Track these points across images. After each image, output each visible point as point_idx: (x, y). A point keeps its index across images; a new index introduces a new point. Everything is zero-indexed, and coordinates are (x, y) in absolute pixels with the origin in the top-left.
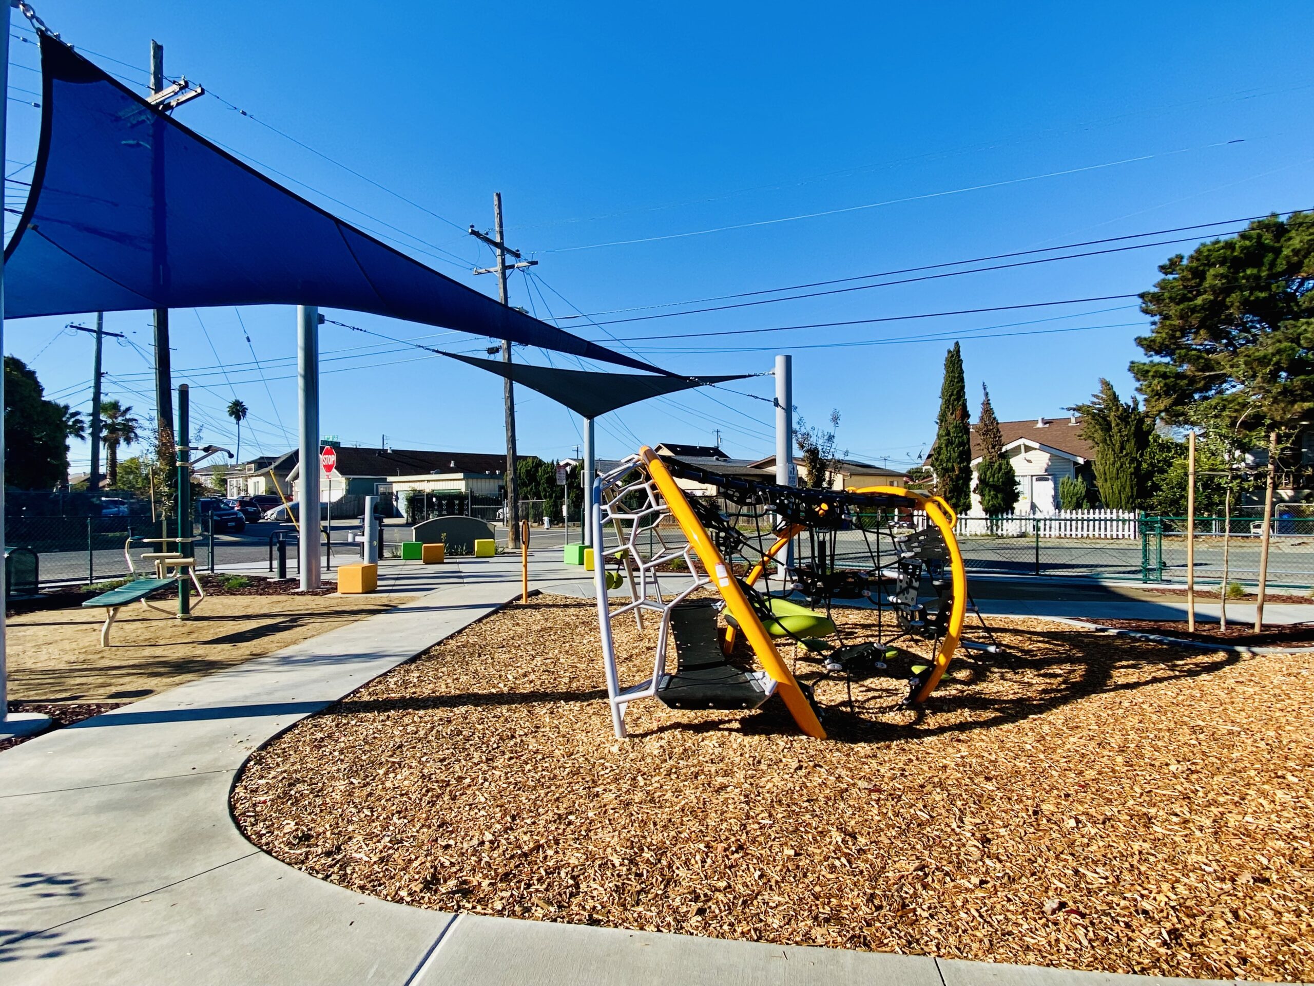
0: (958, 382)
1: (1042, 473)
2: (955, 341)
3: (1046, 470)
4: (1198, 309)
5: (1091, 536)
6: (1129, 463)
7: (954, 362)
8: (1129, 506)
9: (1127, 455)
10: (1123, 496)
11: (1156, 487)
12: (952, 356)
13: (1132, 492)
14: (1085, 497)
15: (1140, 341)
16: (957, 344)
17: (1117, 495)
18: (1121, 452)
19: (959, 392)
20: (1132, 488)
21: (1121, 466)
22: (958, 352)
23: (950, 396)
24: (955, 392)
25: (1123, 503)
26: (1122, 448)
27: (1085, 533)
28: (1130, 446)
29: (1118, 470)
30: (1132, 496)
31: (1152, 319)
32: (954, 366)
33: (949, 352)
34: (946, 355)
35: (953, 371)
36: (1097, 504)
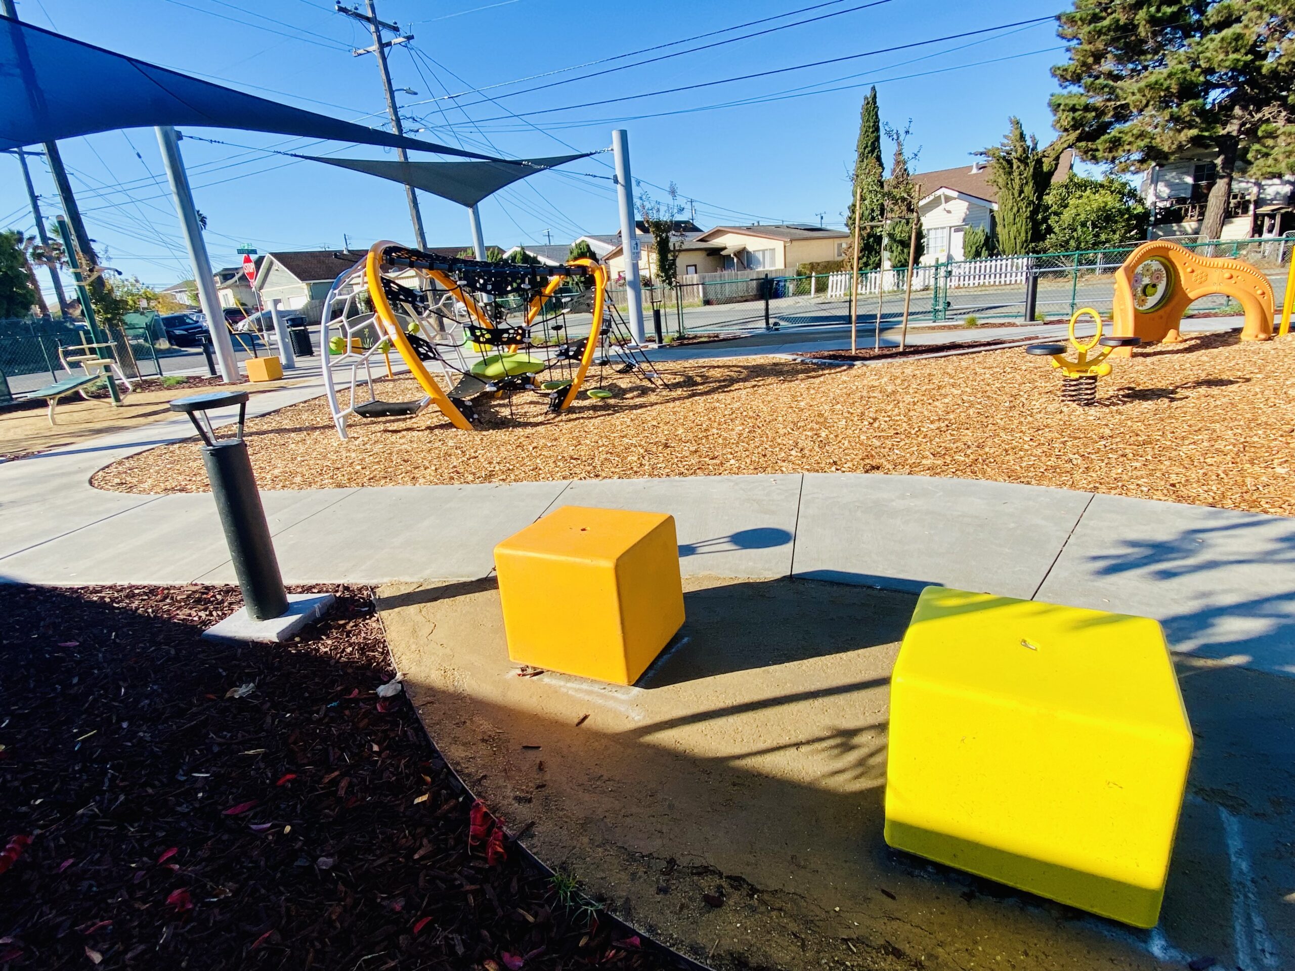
0: (873, 132)
1: (960, 223)
2: (871, 86)
3: (964, 220)
4: (1104, 30)
5: (987, 284)
6: (1026, 207)
7: (871, 108)
8: (1023, 251)
9: (1024, 199)
10: (1018, 241)
11: (1050, 230)
12: (868, 103)
13: (1027, 237)
14: (983, 245)
15: (1054, 72)
16: (873, 89)
17: (1013, 241)
18: (1020, 195)
19: (873, 143)
20: (1027, 233)
21: (1018, 211)
22: (875, 97)
23: (865, 149)
24: (869, 144)
25: (1018, 248)
26: (1021, 192)
27: (982, 282)
28: (1029, 190)
29: (1015, 215)
30: (1026, 241)
31: (1067, 44)
32: (869, 114)
33: (866, 98)
34: (862, 102)
35: (868, 121)
36: (995, 252)
